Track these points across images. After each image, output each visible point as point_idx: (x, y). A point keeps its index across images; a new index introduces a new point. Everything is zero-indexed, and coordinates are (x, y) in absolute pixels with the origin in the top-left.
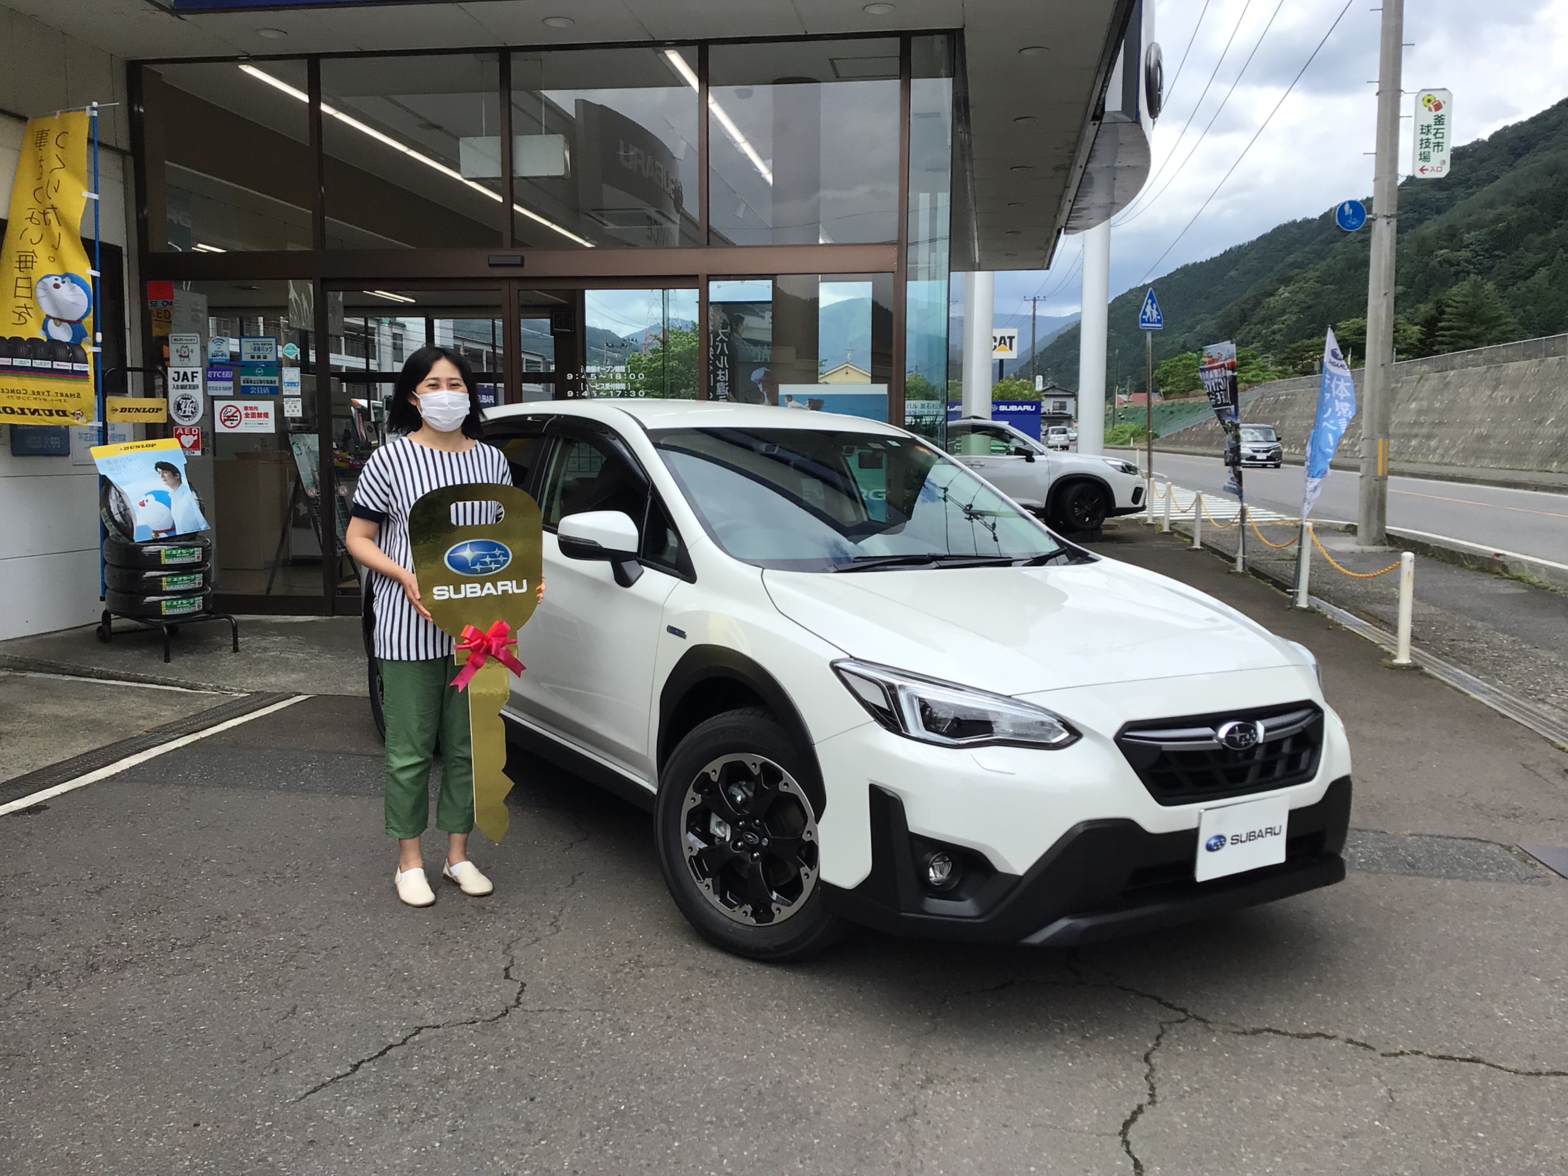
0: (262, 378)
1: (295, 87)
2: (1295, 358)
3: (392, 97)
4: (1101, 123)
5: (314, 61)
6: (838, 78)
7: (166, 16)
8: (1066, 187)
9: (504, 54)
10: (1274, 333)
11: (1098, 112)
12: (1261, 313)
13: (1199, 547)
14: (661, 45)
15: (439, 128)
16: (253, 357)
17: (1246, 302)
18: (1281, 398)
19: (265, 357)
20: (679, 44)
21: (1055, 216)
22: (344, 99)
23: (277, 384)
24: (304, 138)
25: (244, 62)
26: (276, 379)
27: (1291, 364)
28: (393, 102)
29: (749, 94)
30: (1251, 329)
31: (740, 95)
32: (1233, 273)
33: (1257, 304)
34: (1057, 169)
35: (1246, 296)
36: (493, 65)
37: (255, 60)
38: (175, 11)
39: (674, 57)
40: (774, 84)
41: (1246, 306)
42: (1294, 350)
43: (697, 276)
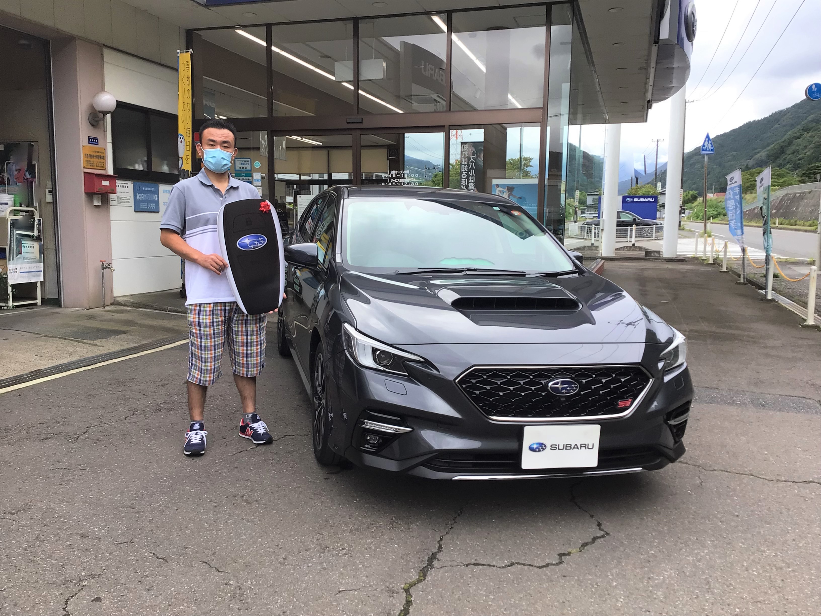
0: (245, 178)
1: (260, 39)
2: (810, 174)
3: (307, 43)
4: (659, 45)
5: (269, 26)
6: (518, 26)
7: (202, 8)
8: (648, 78)
9: (356, 21)
10: (800, 159)
11: (656, 39)
12: (793, 148)
13: (726, 270)
14: (429, 13)
15: (330, 57)
16: (240, 168)
17: (783, 142)
18: (797, 195)
19: (246, 168)
20: (438, 13)
21: (645, 94)
22: (285, 45)
23: (251, 181)
24: (264, 63)
25: (238, 28)
26: (251, 178)
27: (806, 177)
28: (307, 45)
29: (475, 36)
30: (786, 157)
31: (471, 37)
32: (777, 126)
33: (790, 143)
34: (641, 69)
35: (784, 139)
36: (351, 26)
37: (244, 27)
38: (206, 6)
39: (436, 19)
40: (487, 30)
41: (784, 144)
42: (810, 169)
43: (444, 126)
